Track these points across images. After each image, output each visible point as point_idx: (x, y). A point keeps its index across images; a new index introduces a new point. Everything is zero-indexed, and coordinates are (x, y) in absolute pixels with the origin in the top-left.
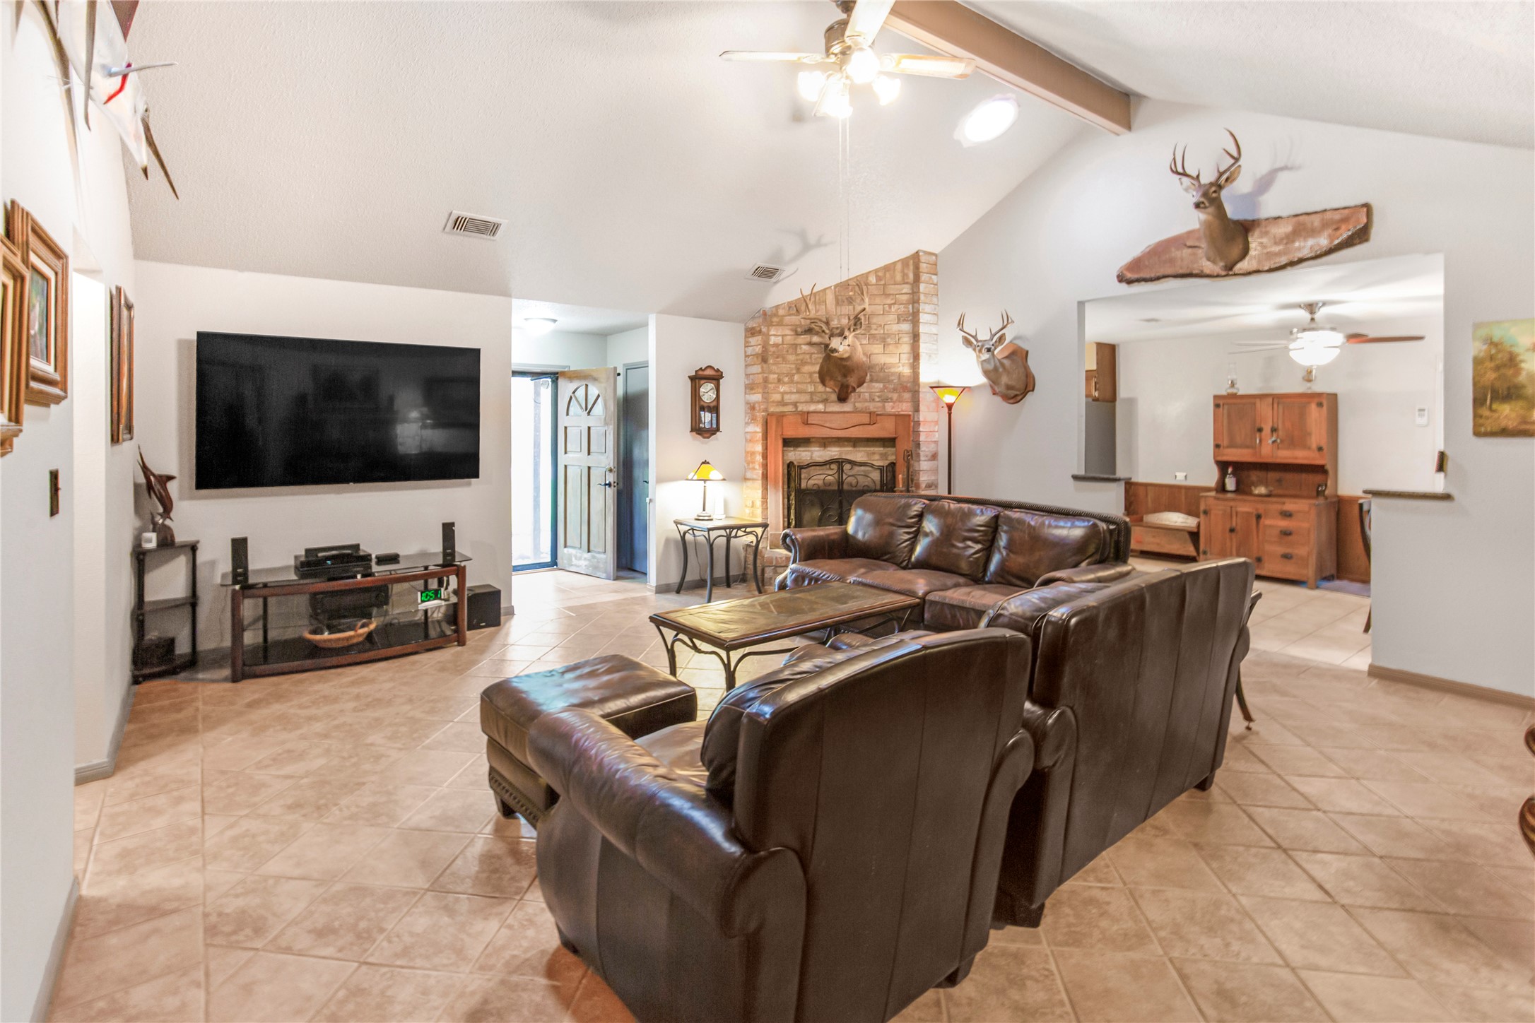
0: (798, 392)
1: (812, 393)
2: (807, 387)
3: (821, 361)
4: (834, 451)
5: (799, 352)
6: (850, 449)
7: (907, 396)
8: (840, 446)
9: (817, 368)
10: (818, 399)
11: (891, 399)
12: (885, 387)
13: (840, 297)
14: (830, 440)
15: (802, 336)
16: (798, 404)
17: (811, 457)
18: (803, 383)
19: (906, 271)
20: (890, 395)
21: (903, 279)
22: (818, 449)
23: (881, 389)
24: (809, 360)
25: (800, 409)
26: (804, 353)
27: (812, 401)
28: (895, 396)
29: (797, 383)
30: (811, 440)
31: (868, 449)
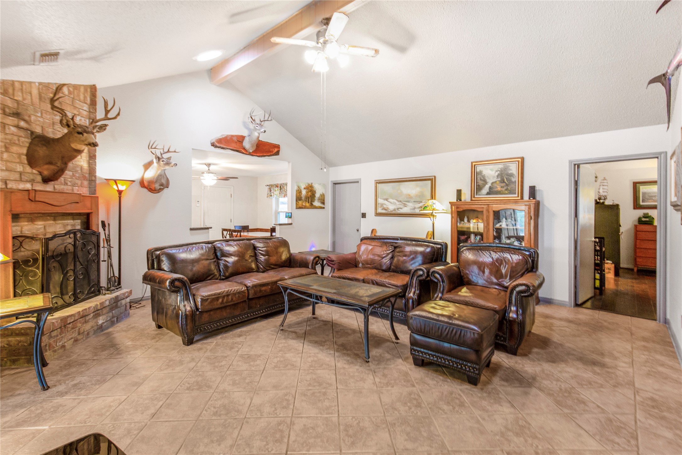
0: (7, 170)
1: (21, 174)
2: (16, 166)
3: (27, 145)
4: (41, 225)
5: (7, 131)
6: (52, 222)
7: (86, 183)
8: (45, 221)
9: (25, 151)
10: (26, 178)
11: (77, 184)
12: (73, 175)
13: (43, 95)
14: (36, 215)
15: (10, 118)
16: (8, 182)
17: (21, 232)
18: (12, 162)
19: (86, 95)
20: (77, 181)
21: (84, 100)
22: (26, 223)
23: (71, 176)
24: (17, 142)
25: (9, 186)
26: (12, 134)
27: (21, 180)
28: (79, 182)
29: (7, 161)
30: (21, 216)
31: (64, 222)
